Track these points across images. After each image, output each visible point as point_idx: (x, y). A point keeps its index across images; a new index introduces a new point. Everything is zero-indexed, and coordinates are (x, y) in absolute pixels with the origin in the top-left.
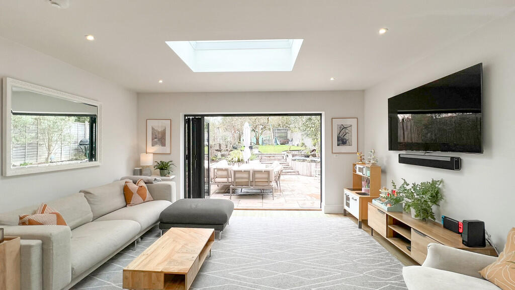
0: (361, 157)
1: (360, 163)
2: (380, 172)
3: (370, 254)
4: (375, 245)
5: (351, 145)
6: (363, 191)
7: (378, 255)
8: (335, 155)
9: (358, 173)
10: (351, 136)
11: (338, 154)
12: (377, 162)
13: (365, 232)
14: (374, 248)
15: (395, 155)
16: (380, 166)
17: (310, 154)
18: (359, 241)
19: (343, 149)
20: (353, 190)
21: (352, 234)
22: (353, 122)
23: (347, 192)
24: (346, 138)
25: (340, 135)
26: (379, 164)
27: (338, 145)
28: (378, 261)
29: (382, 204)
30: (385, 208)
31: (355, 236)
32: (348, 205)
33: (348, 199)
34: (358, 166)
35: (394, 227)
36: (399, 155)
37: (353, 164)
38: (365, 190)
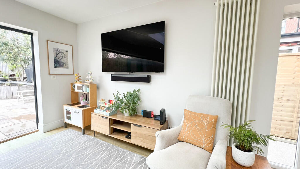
0: (78, 77)
1: (78, 82)
2: (95, 88)
3: (102, 154)
4: (101, 144)
5: (68, 68)
6: (82, 104)
7: (108, 151)
8: (52, 76)
9: (76, 90)
10: (68, 60)
11: (55, 76)
12: (93, 80)
13: (89, 136)
14: (102, 147)
15: (108, 75)
16: (95, 84)
17: (8, 78)
18: (89, 147)
19: (60, 70)
20: (72, 105)
21: (81, 143)
22: (69, 49)
23: (67, 108)
24: (63, 61)
25: (57, 58)
26: (94, 82)
27: (55, 67)
28: (111, 157)
29: (103, 111)
30: (107, 114)
31: (83, 144)
32: (69, 118)
33: (68, 113)
34: (76, 85)
35: (114, 126)
36: (112, 75)
37: (71, 84)
38: (84, 103)
